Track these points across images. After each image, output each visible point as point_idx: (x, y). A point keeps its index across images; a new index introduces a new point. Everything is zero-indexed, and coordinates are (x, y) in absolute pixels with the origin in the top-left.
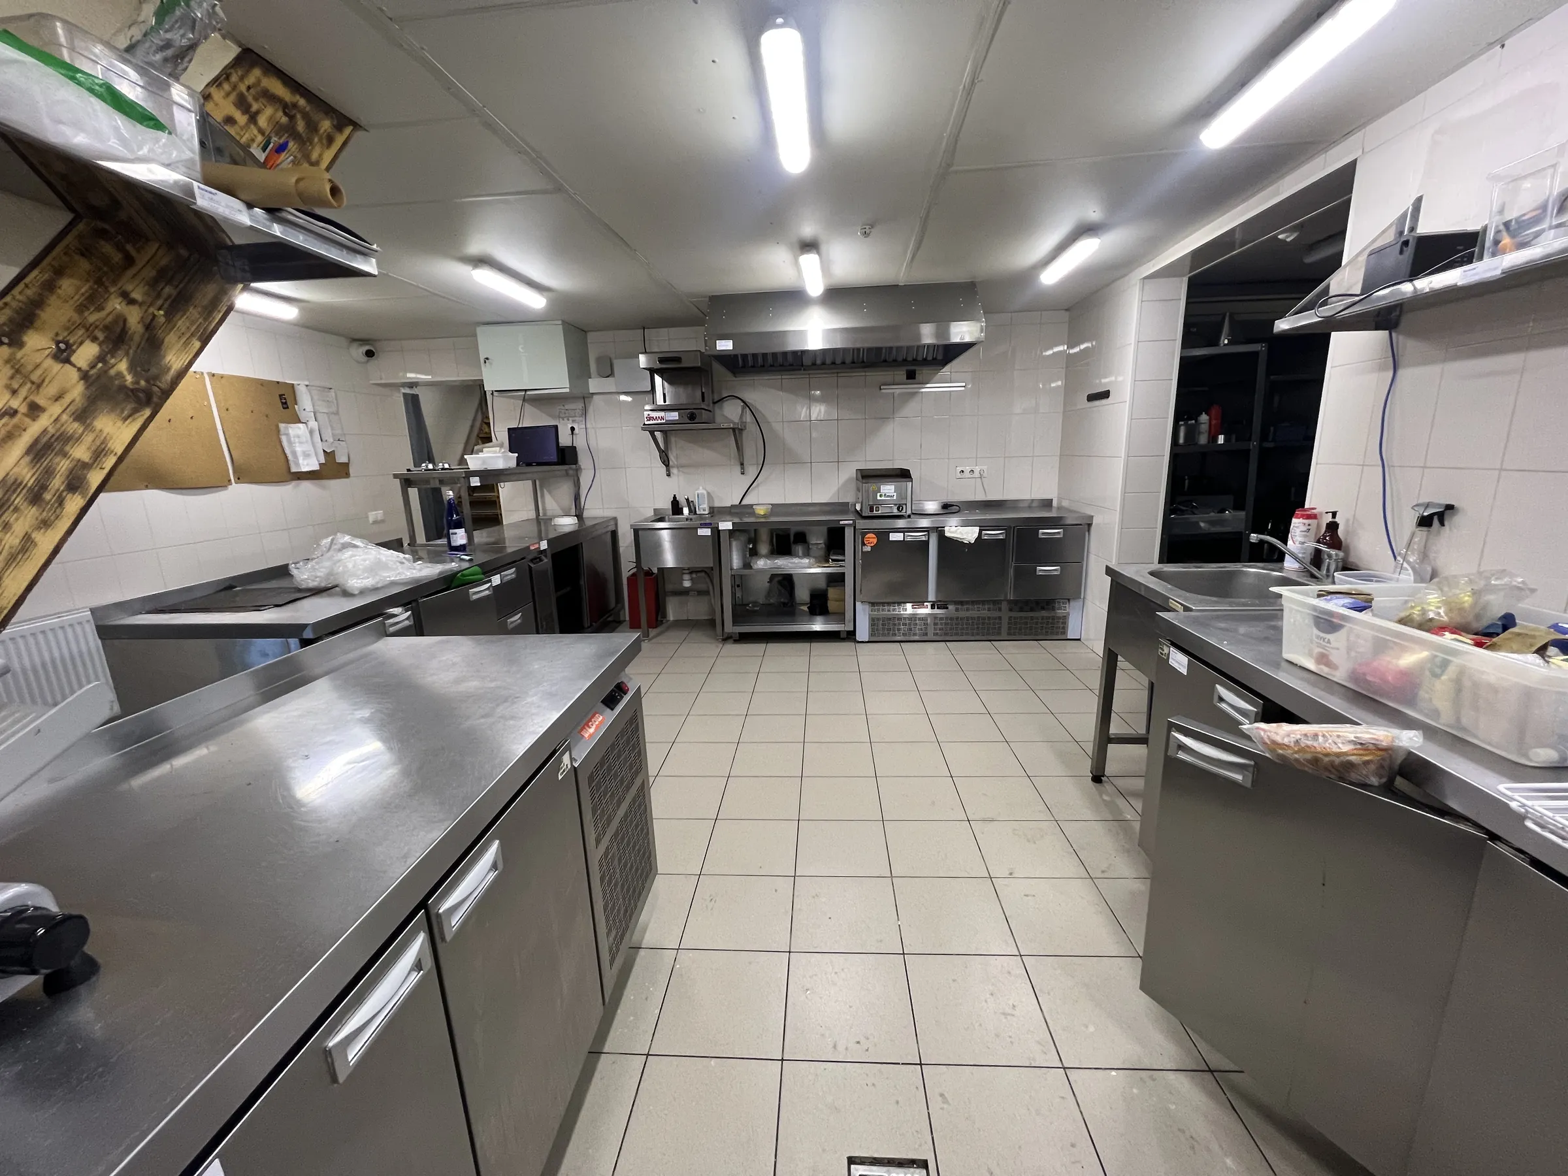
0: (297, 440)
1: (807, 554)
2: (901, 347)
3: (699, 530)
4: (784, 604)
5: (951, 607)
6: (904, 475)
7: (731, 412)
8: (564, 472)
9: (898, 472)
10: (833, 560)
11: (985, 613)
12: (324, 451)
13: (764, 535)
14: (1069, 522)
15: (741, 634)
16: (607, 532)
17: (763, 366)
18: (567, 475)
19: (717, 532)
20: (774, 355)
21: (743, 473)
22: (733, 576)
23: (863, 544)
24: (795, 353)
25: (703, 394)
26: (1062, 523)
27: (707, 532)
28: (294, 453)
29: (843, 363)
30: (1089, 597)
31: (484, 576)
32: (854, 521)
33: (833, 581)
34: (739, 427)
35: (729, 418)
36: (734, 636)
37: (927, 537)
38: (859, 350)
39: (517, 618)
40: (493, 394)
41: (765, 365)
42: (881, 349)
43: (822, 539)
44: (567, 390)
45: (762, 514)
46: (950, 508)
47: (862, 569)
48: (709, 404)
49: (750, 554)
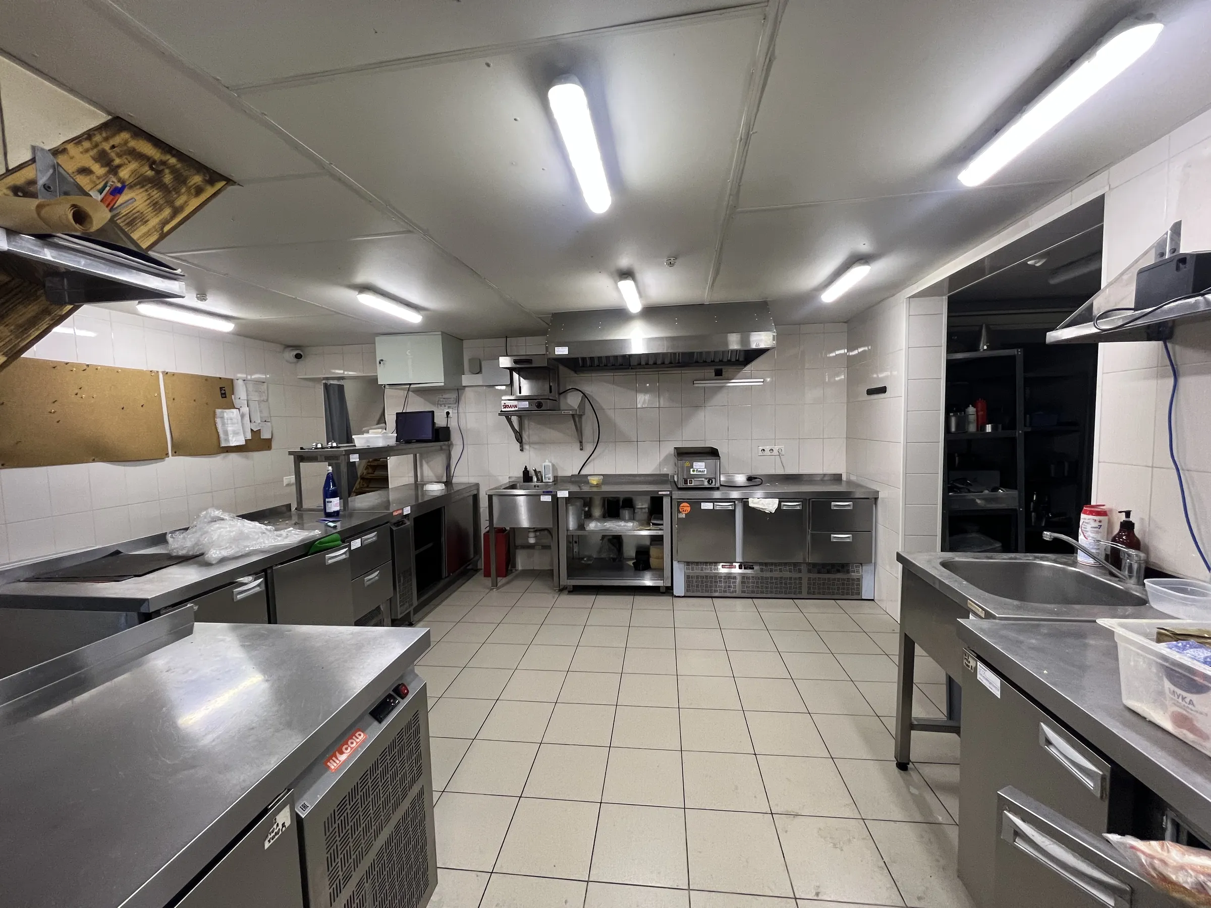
0: (229, 422)
1: (632, 519)
2: (710, 352)
3: (541, 497)
4: (614, 560)
5: (756, 568)
6: (713, 453)
7: (573, 401)
8: (440, 447)
9: (708, 450)
10: (654, 524)
11: (787, 574)
12: (252, 430)
13: (597, 502)
14: (857, 496)
15: (574, 587)
16: (469, 496)
17: (599, 366)
18: (441, 449)
19: (555, 499)
20: (608, 358)
21: (581, 449)
22: (568, 536)
23: (679, 512)
24: (624, 356)
25: (550, 387)
26: (852, 496)
27: (547, 498)
28: (226, 433)
29: (663, 363)
30: (879, 561)
31: (343, 542)
32: (671, 492)
33: (653, 543)
34: (578, 413)
35: (571, 406)
36: (568, 587)
37: (734, 507)
38: (675, 354)
39: (374, 575)
40: (385, 387)
41: (601, 365)
42: (693, 353)
43: (646, 506)
44: (443, 384)
45: (595, 484)
46: (754, 481)
47: (678, 533)
48: (555, 395)
49: (583, 518)
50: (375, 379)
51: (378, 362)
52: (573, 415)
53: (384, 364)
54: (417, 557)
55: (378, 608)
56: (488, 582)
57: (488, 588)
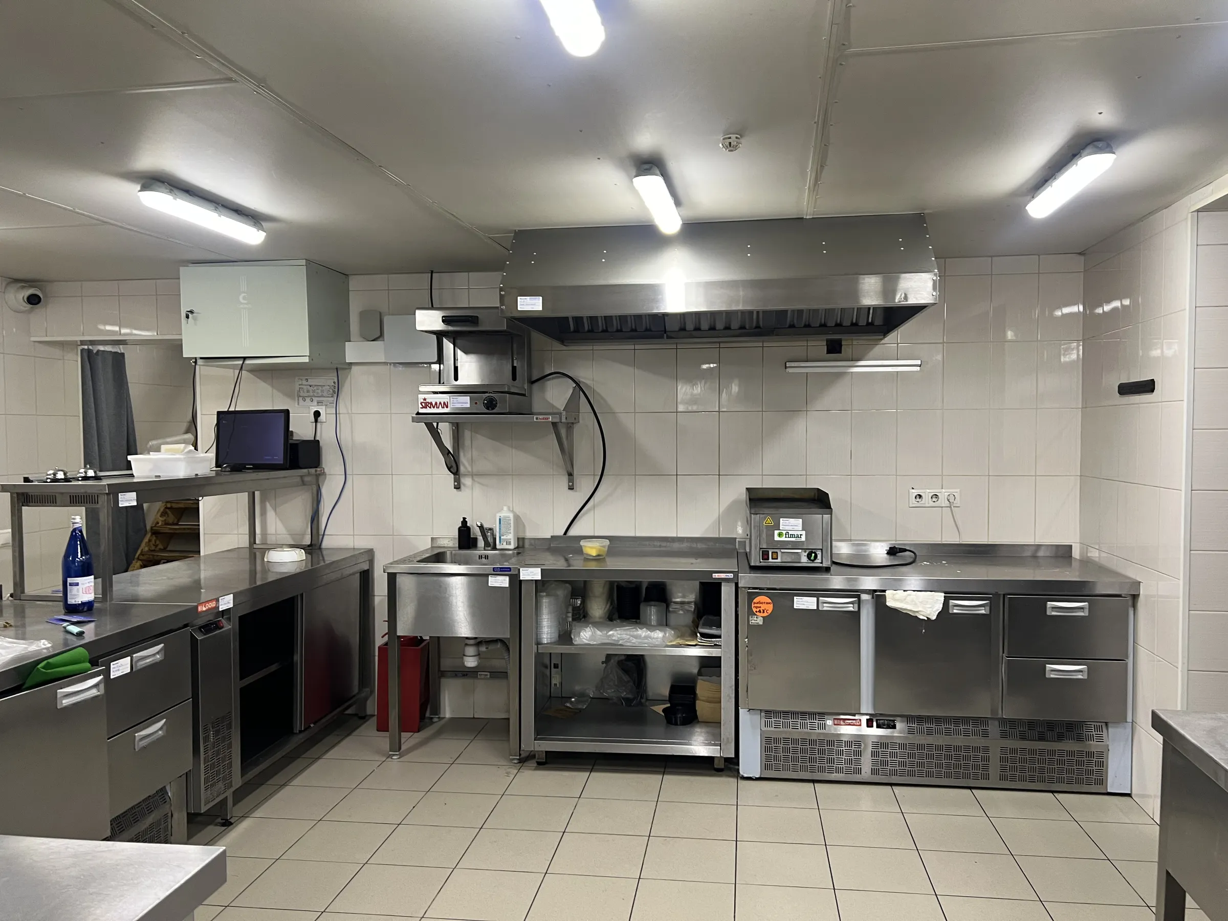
1: (664, 623)
2: (817, 310)
3: (490, 578)
4: (628, 701)
5: (899, 725)
6: (819, 501)
7: (555, 396)
8: (298, 479)
9: (812, 494)
10: (704, 635)
11: (959, 740)
13: (599, 590)
14: (1098, 590)
15: (549, 754)
16: (353, 574)
18: (303, 483)
19: (516, 581)
20: (622, 317)
21: (571, 488)
22: (539, 656)
23: (751, 613)
24: (654, 316)
25: (514, 369)
26: (1089, 591)
27: (503, 582)
29: (728, 328)
30: (1141, 720)
31: (94, 663)
32: (736, 574)
33: (703, 669)
34: (564, 420)
35: (553, 406)
36: (537, 756)
37: (856, 606)
38: (751, 313)
39: (156, 728)
40: (196, 362)
41: (609, 330)
42: (786, 311)
43: (692, 597)
44: (306, 360)
45: (594, 554)
46: (901, 556)
47: (749, 653)
48: (521, 384)
49: (570, 619)
50: (178, 346)
51: (183, 315)
52: (554, 424)
53: (195, 319)
54: (243, 691)
55: (163, 791)
56: (383, 740)
57: (383, 755)
